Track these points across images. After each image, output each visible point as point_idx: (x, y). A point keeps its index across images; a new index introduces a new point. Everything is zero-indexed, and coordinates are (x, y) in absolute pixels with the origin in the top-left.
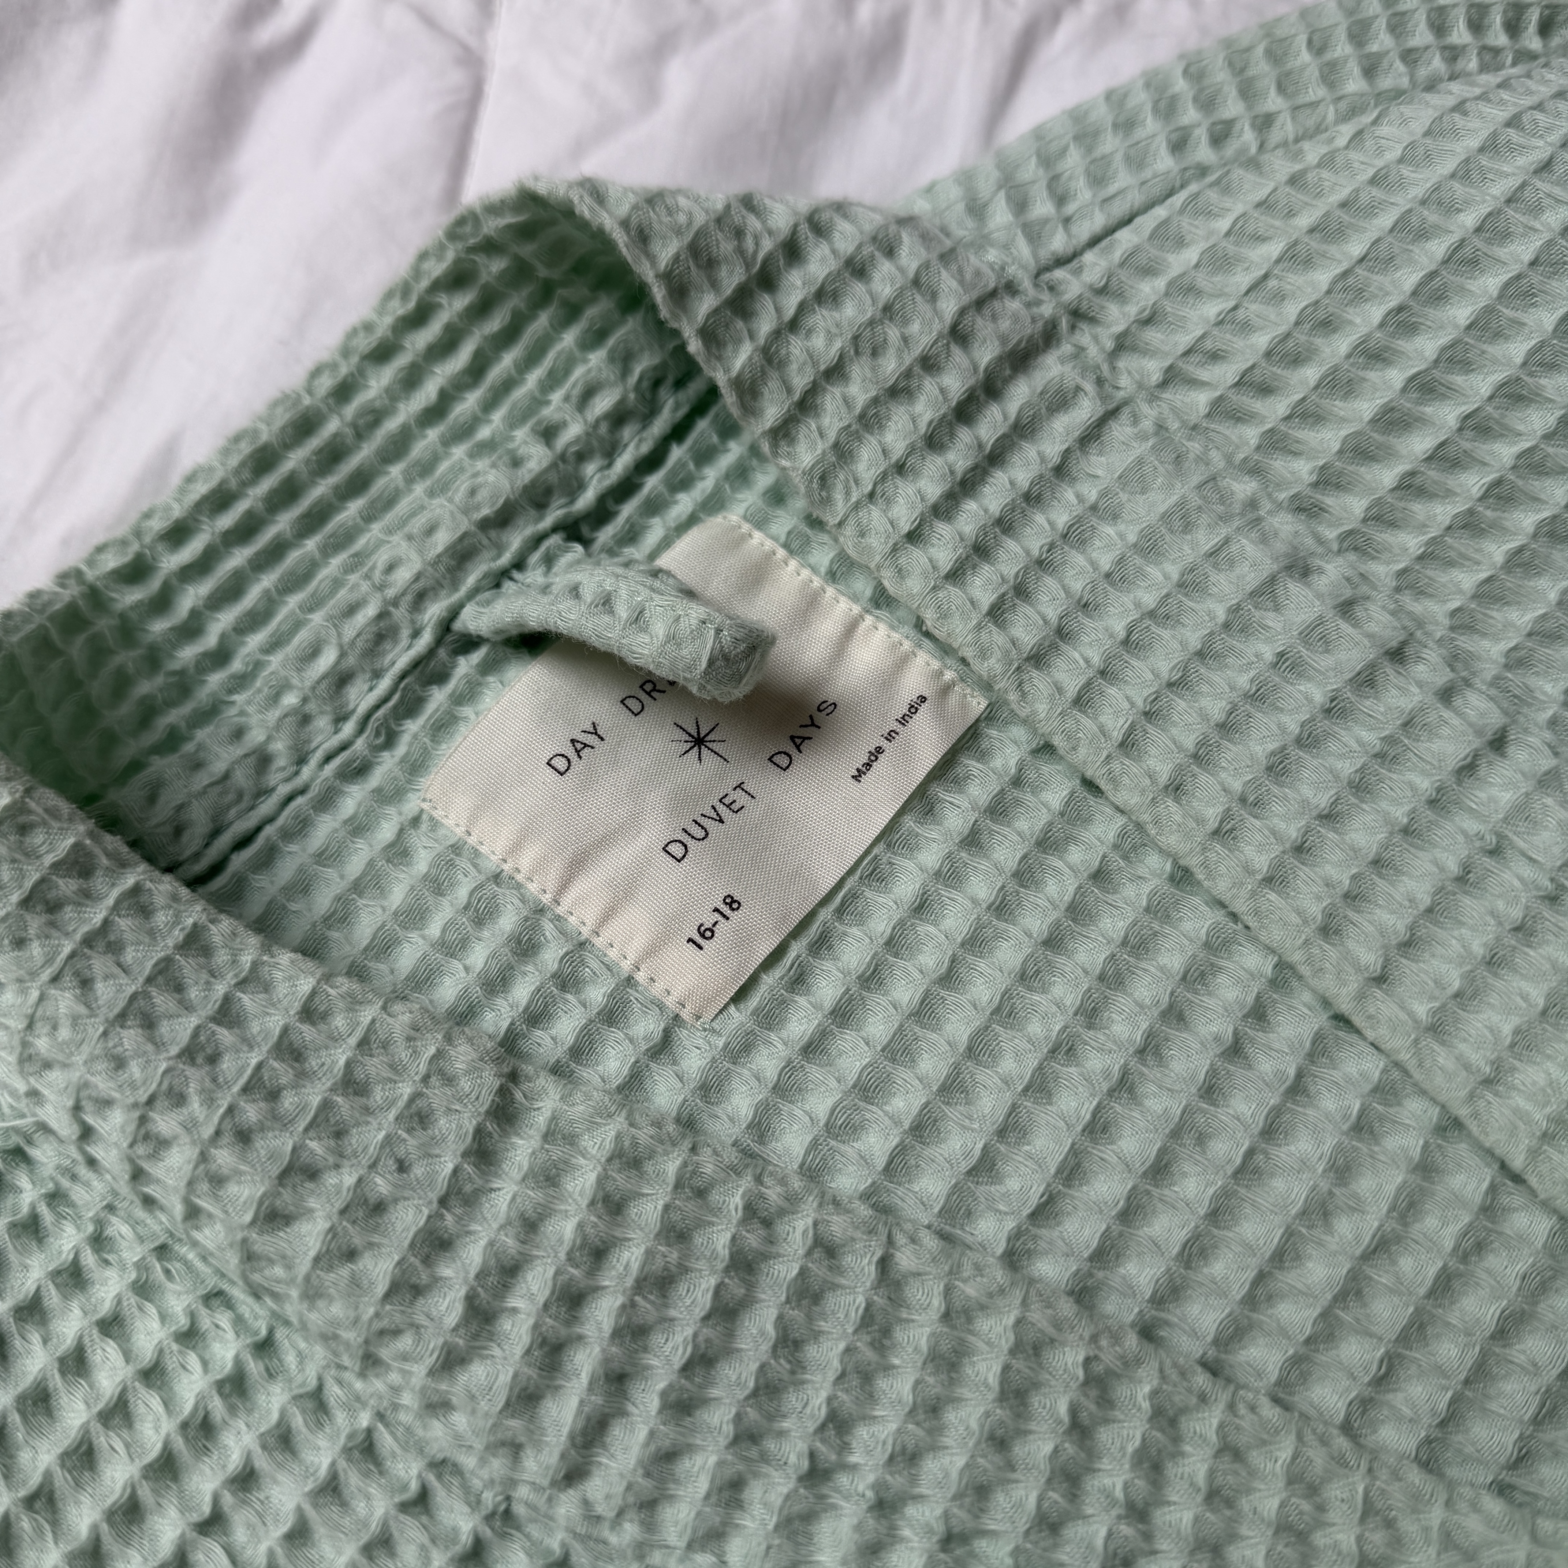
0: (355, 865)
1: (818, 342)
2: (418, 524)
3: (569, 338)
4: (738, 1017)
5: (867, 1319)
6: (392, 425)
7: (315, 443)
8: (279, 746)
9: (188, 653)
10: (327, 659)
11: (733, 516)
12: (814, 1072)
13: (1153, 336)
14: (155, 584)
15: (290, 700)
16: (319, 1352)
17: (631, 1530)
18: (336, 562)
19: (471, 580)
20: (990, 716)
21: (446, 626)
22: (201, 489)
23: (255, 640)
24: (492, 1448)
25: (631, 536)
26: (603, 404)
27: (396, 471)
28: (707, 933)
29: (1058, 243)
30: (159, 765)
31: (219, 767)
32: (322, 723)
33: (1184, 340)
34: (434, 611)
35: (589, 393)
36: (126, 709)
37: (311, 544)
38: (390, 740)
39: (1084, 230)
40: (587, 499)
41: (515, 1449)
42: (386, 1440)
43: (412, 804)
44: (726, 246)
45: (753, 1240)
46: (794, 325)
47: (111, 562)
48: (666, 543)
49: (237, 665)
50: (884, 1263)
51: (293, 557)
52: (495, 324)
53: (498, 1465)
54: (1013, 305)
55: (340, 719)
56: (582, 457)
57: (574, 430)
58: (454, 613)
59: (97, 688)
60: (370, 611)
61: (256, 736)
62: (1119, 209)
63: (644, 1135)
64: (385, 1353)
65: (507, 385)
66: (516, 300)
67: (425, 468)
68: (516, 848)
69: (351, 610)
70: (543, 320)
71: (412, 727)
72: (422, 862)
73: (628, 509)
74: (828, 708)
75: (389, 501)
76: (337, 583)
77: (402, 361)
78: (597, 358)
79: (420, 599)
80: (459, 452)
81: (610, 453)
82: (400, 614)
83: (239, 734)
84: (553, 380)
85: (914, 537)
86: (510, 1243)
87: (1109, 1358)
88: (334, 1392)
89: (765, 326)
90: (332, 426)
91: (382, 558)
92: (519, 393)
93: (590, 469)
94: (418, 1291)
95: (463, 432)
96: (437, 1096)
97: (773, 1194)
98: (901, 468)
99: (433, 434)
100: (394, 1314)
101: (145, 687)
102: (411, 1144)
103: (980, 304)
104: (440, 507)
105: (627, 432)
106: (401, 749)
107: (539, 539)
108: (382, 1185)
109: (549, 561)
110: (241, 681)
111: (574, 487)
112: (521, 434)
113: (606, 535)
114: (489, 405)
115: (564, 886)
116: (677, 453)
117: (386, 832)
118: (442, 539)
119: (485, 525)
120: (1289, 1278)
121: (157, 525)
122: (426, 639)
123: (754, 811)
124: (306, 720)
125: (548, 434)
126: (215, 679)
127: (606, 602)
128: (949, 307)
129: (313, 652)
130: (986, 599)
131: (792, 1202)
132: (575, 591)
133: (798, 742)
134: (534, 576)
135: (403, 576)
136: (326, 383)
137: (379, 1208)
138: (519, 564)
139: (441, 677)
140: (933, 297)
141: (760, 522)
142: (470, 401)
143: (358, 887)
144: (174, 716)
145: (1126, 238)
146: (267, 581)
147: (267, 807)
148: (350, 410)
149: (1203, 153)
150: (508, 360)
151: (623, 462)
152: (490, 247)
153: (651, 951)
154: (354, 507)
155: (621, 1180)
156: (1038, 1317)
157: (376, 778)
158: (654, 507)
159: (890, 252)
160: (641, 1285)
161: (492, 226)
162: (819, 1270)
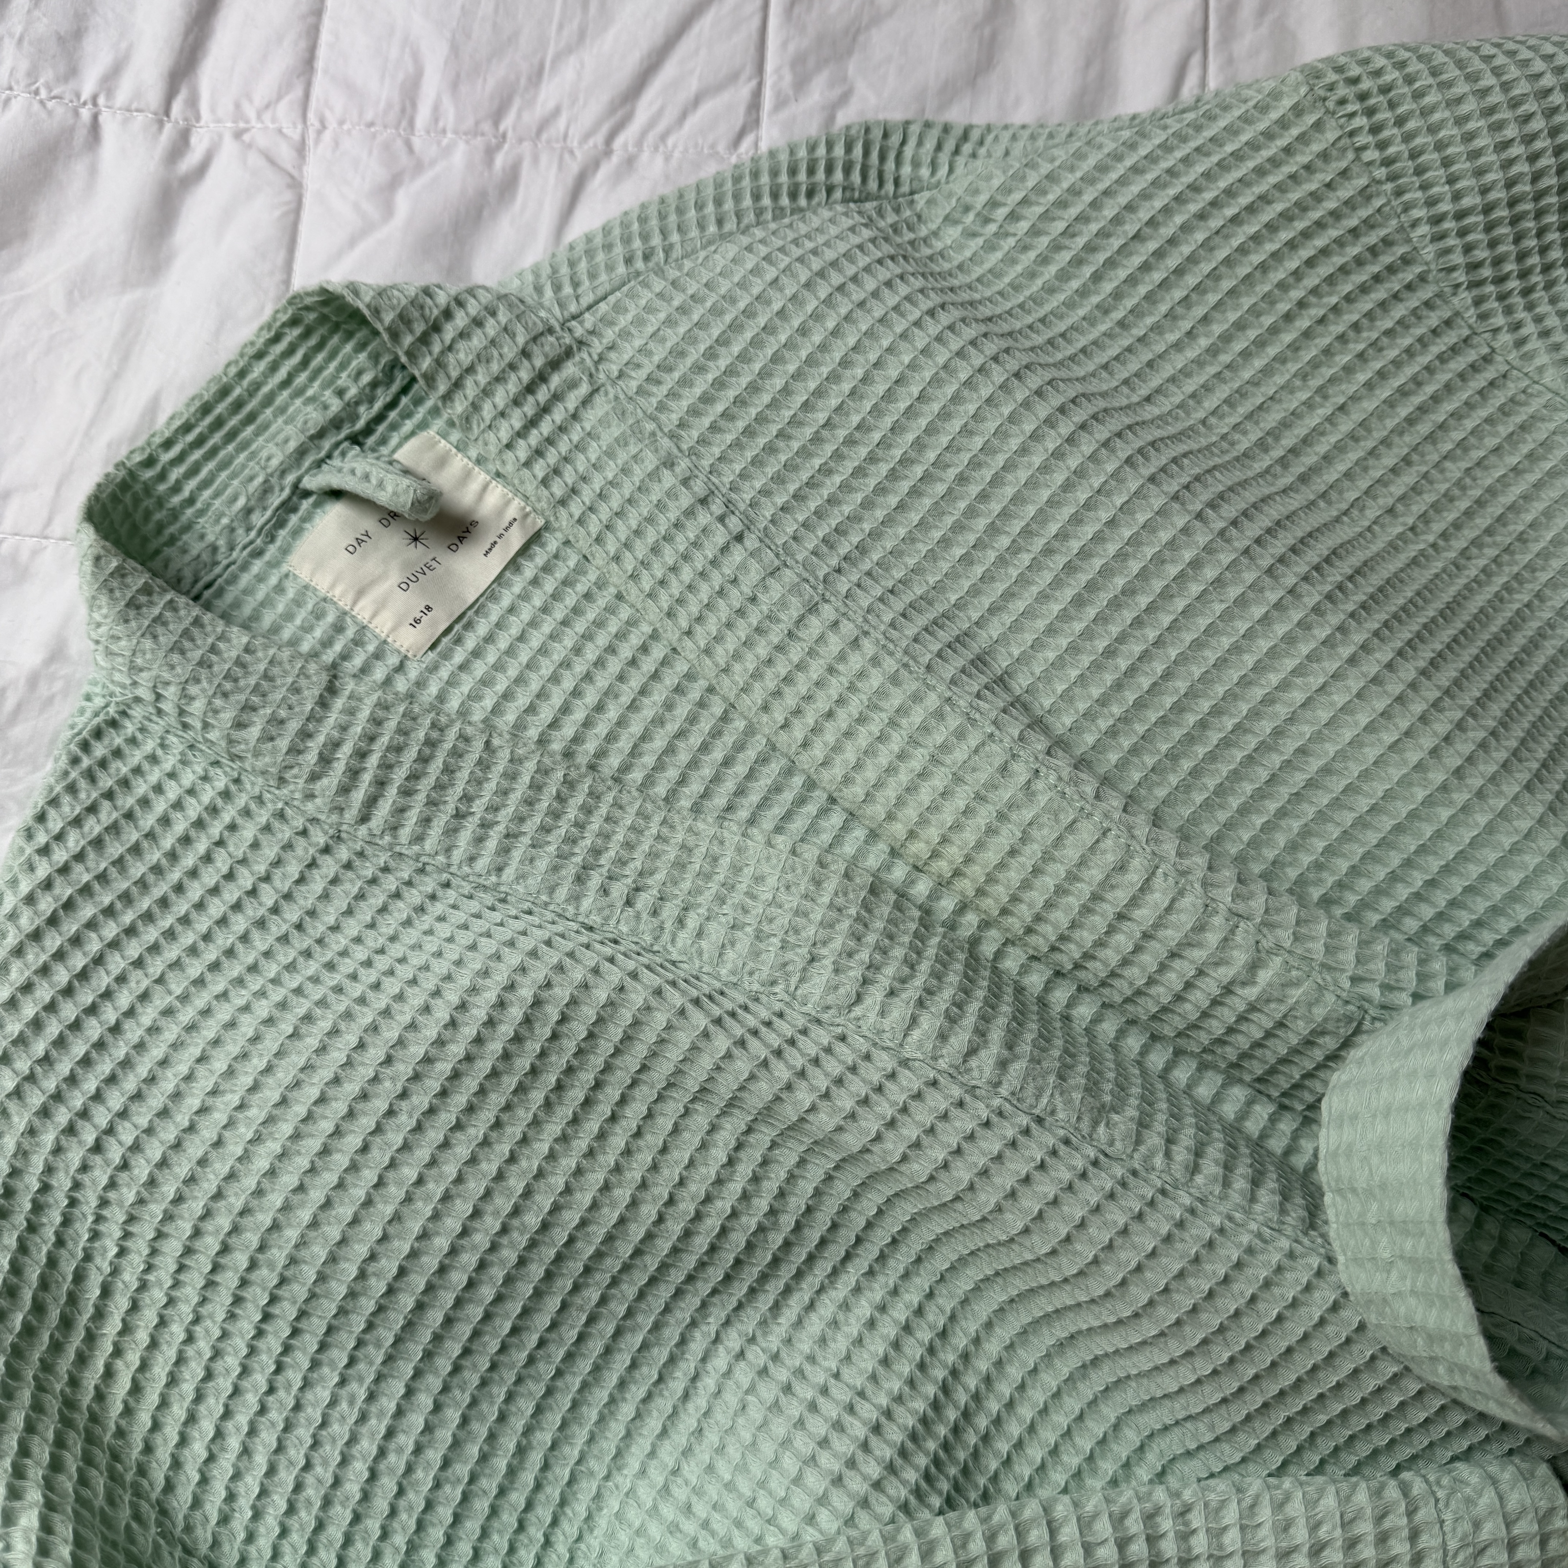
0: (260, 595)
1: (461, 356)
2: (280, 438)
3: (348, 348)
4: (431, 655)
5: (480, 762)
6: (266, 389)
7: (230, 399)
8: (221, 542)
9: (176, 500)
10: (241, 502)
11: (432, 432)
12: (464, 676)
13: (613, 355)
14: (158, 468)
15: (225, 521)
16: (260, 780)
17: (387, 838)
18: (242, 456)
19: (307, 464)
20: (547, 527)
21: (296, 486)
22: (178, 423)
23: (207, 494)
24: (332, 810)
25: (383, 441)
26: (367, 378)
27: (269, 412)
28: (417, 621)
29: (573, 308)
30: (168, 551)
31: (194, 552)
32: (240, 531)
33: (626, 357)
34: (290, 478)
35: (359, 373)
36: (151, 526)
37: (230, 448)
38: (272, 539)
39: (586, 301)
40: (361, 424)
41: (341, 810)
42: (289, 812)
43: (285, 568)
44: (416, 314)
45: (435, 735)
46: (450, 348)
47: (138, 458)
48: (400, 445)
49: (199, 505)
50: (488, 743)
51: (222, 454)
52: (313, 341)
53: (334, 818)
54: (551, 339)
55: (249, 529)
56: (358, 403)
57: (353, 392)
58: (299, 480)
59: (138, 516)
60: (260, 479)
61: (210, 538)
62: (600, 292)
63: (390, 698)
64: (288, 776)
65: (319, 370)
66: (322, 331)
67: (282, 410)
68: (333, 586)
69: (251, 479)
70: (335, 340)
71: (282, 533)
72: (291, 593)
73: (381, 428)
74: (474, 523)
75: (266, 427)
76: (244, 466)
77: (269, 359)
78: (362, 356)
79: (283, 473)
80: (298, 402)
81: (371, 401)
82: (274, 480)
83: (202, 537)
84: (342, 367)
85: (509, 446)
86: (336, 734)
87: (573, 774)
88: (267, 796)
89: (437, 348)
90: (237, 391)
91: (264, 454)
92: (326, 373)
93: (362, 409)
94: (300, 752)
95: (300, 392)
96: (303, 682)
97: (443, 719)
98: (502, 414)
99: (286, 394)
100: (290, 760)
101: (158, 516)
102: (293, 699)
103: (535, 339)
104: (290, 430)
105: (379, 391)
106: (278, 542)
107: (337, 445)
108: (283, 713)
109: (343, 454)
110: (201, 513)
111: (354, 418)
112: (328, 393)
113: (371, 441)
114: (312, 379)
115: (355, 603)
116: (404, 400)
117: (273, 580)
118: (292, 445)
119: (312, 438)
120: (646, 746)
121: (158, 440)
122: (287, 492)
123: (440, 570)
124: (232, 530)
125: (340, 393)
126: (189, 512)
127: (367, 477)
128: (521, 340)
129: (234, 499)
130: (540, 475)
131: (452, 722)
132: (353, 472)
133: (461, 539)
134: (336, 462)
135: (275, 462)
136: (233, 370)
137: (282, 722)
138: (329, 456)
139: (295, 510)
140: (513, 336)
141: (444, 435)
142: (302, 378)
143: (262, 604)
144: (172, 529)
145: (603, 307)
146: (211, 465)
147: (218, 570)
148: (245, 383)
149: (639, 264)
150: (320, 358)
151: (378, 405)
152: (307, 308)
153: (394, 629)
154: (250, 430)
155: (381, 713)
156: (547, 760)
157: (267, 557)
158: (394, 427)
159: (493, 313)
160: (388, 749)
161: (308, 301)
162: (461, 745)
